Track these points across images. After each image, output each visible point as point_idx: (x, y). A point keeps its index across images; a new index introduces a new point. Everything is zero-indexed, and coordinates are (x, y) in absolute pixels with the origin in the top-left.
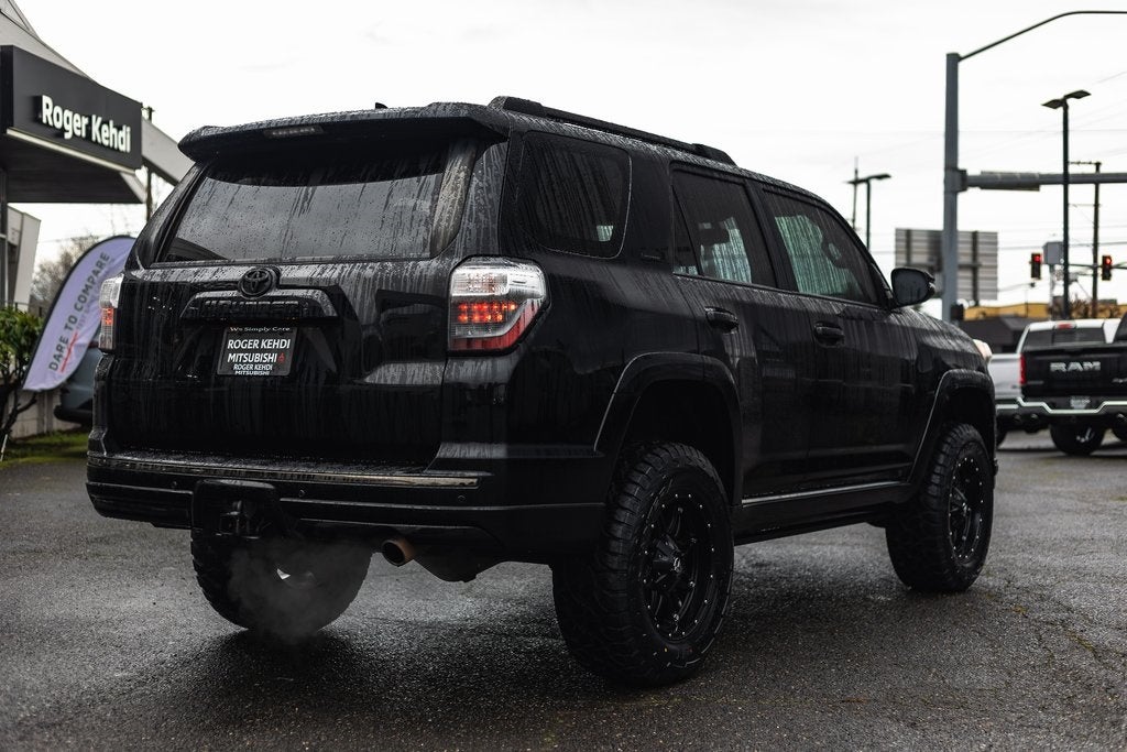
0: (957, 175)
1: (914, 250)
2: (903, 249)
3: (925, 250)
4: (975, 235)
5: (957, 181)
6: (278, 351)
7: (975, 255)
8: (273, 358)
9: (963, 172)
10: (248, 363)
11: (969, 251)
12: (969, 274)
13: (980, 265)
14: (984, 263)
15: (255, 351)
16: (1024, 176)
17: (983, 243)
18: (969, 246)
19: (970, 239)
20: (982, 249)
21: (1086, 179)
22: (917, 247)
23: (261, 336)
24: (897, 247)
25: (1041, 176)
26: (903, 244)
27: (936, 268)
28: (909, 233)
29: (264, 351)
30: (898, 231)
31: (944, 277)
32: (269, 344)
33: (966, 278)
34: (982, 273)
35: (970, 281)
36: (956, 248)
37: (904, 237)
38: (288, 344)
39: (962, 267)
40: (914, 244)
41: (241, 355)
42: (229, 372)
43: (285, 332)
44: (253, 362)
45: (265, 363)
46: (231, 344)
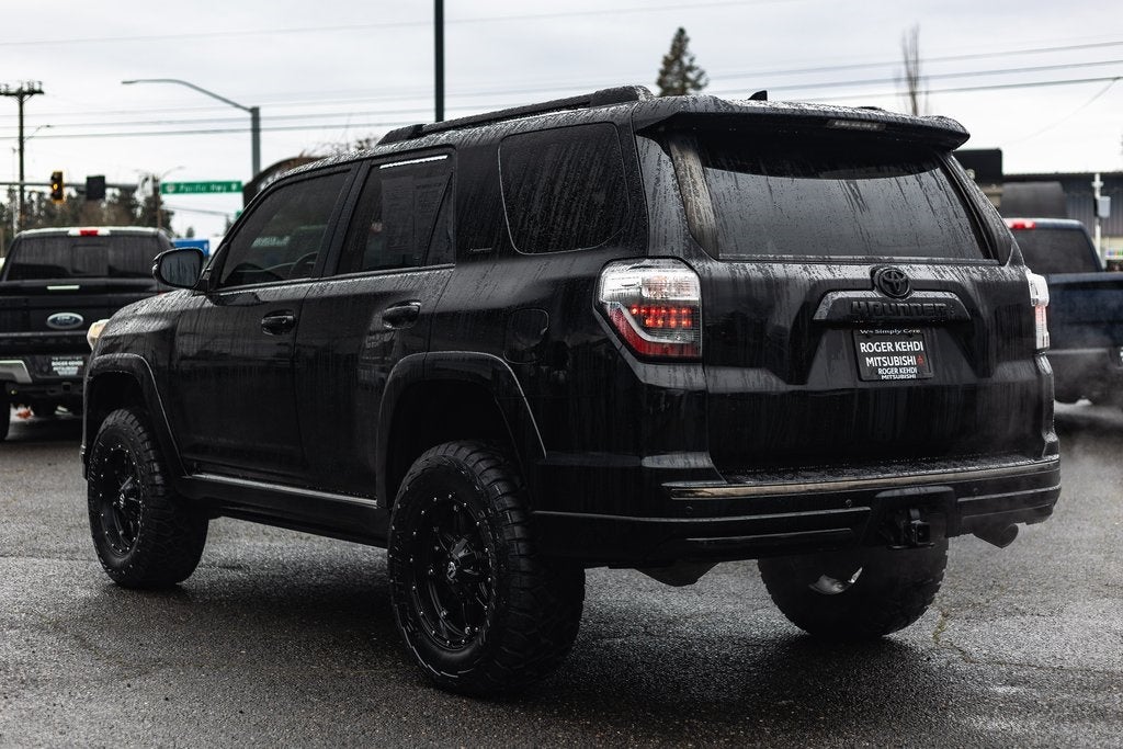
6: (916, 354)
8: (913, 360)
10: (889, 366)
15: (892, 354)
23: (894, 339)
29: (900, 354)
32: (903, 346)
38: (921, 346)
41: (879, 358)
42: (875, 378)
43: (916, 333)
44: (894, 366)
45: (907, 366)
46: (864, 347)
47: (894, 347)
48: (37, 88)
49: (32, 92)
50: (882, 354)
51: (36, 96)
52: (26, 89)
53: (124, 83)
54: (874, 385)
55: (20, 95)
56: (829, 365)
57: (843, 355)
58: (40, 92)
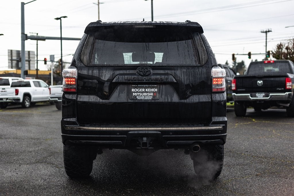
0: (25, 36)
1: (13, 55)
2: (10, 55)
3: (16, 56)
4: (29, 52)
5: (25, 37)
6: (154, 92)
7: (29, 57)
8: (152, 94)
9: (26, 35)
10: (141, 96)
11: (28, 56)
12: (28, 62)
13: (31, 60)
14: (32, 60)
15: (144, 92)
16: (42, 37)
17: (31, 54)
18: (28, 55)
19: (27, 53)
20: (31, 56)
21: (52, 38)
22: (14, 55)
23: (145, 88)
24: (8, 54)
25: (46, 37)
26: (10, 54)
27: (19, 61)
28: (11, 51)
29: (147, 92)
30: (8, 50)
31: (22, 63)
32: (149, 90)
33: (27, 63)
34: (31, 62)
35: (28, 64)
36: (25, 56)
37: (10, 52)
38: (156, 90)
39: (26, 61)
40: (13, 54)
41: (138, 93)
42: (135, 99)
43: (155, 86)
44: (144, 96)
45: (149, 96)
46: (133, 90)
47: (145, 90)
48: (270, 30)
49: (269, 31)
50: (140, 92)
51: (270, 32)
52: (268, 30)
53: (286, 27)
54: (134, 101)
55: (266, 32)
56: (119, 95)
57: (125, 92)
58: (271, 31)
